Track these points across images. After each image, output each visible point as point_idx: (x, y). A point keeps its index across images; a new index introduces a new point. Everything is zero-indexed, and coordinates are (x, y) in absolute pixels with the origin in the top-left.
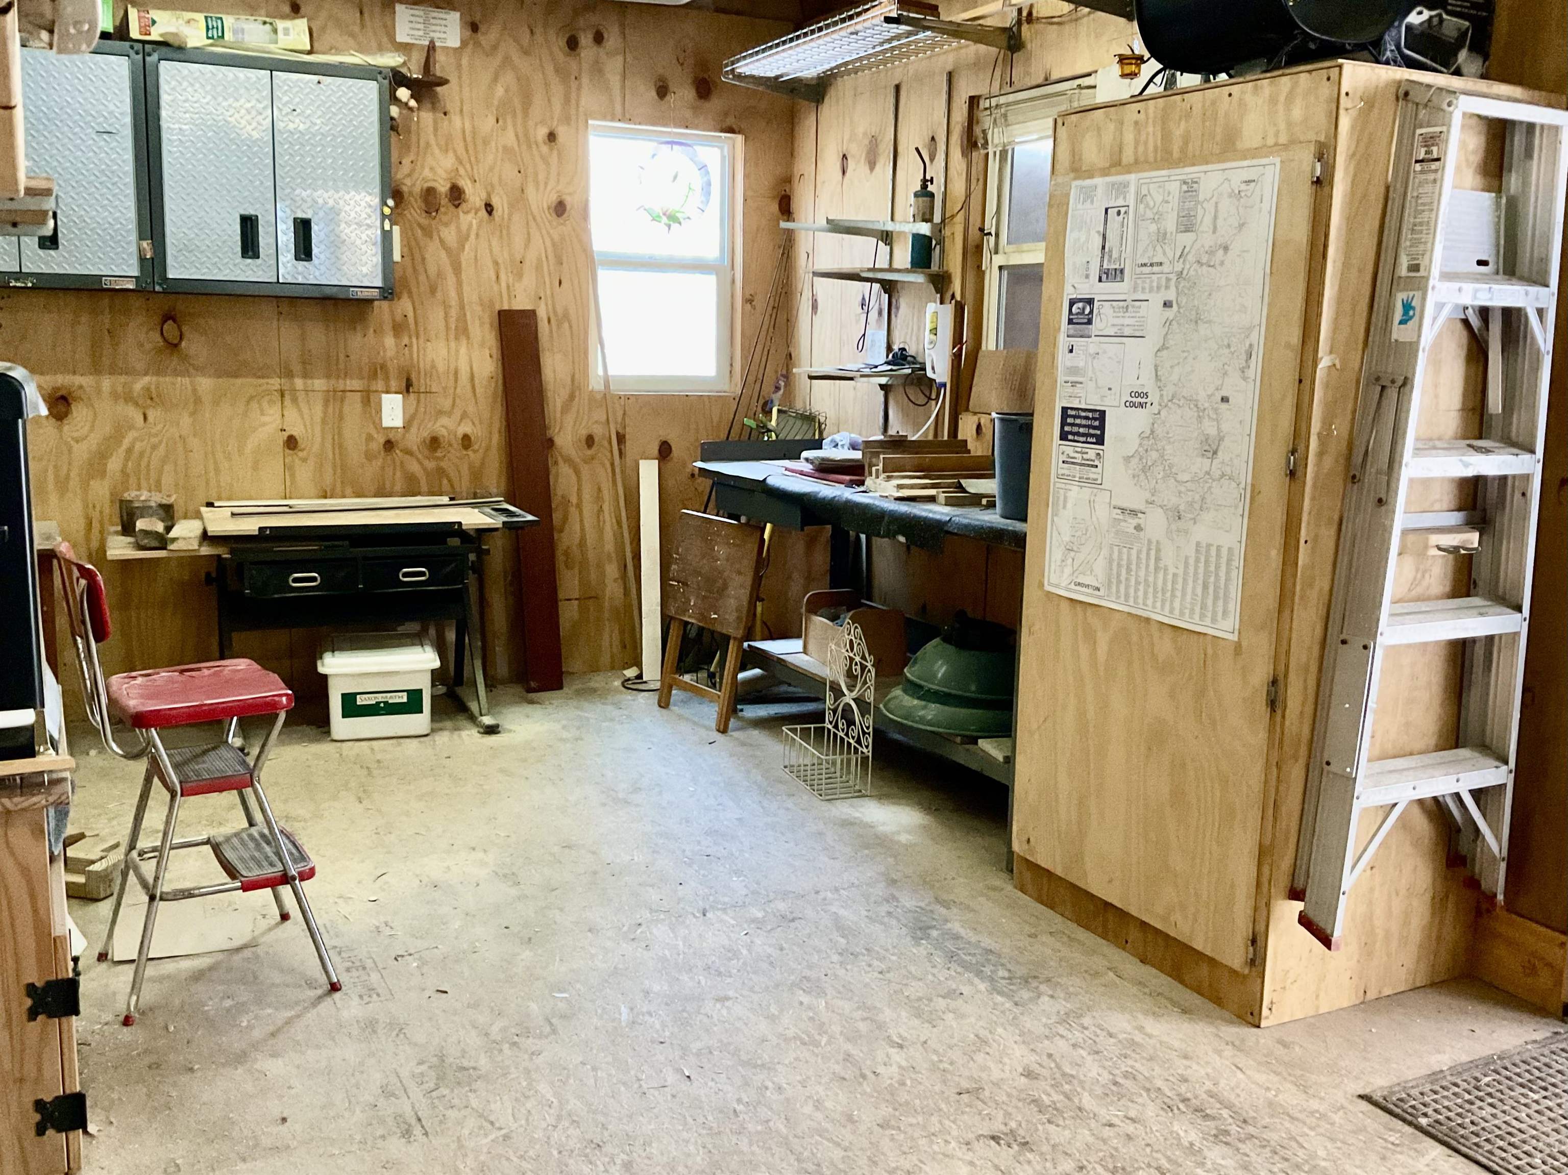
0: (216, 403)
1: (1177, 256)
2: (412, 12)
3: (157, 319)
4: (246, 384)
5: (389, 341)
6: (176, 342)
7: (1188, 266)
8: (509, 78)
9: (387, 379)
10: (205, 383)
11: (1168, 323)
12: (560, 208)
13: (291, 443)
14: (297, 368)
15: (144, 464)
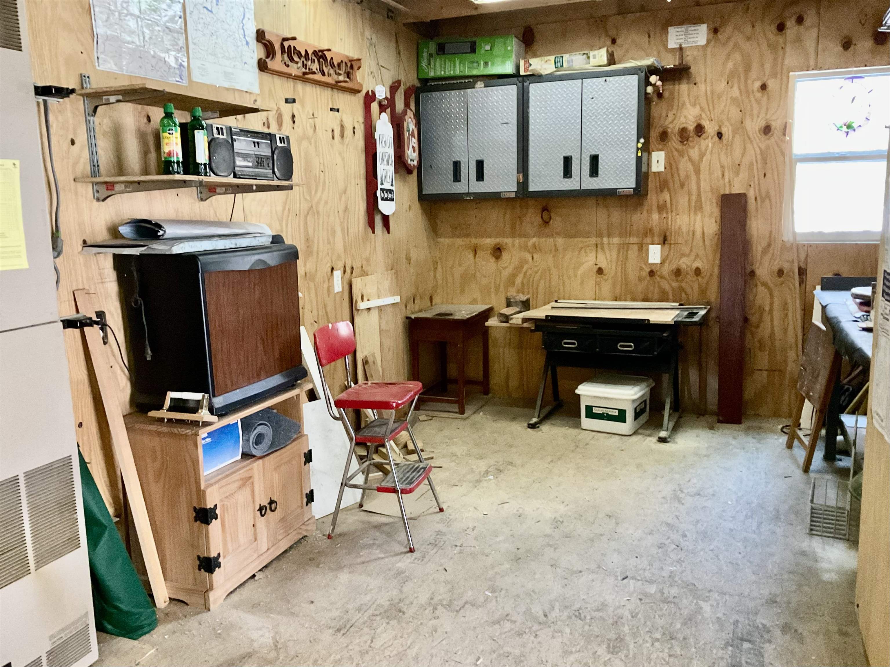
0: (565, 250)
2: (678, 30)
3: (540, 211)
4: (579, 241)
5: (655, 216)
6: (547, 221)
8: (737, 57)
9: (653, 236)
10: (560, 241)
12: (767, 130)
13: (600, 271)
14: (605, 232)
15: (531, 279)
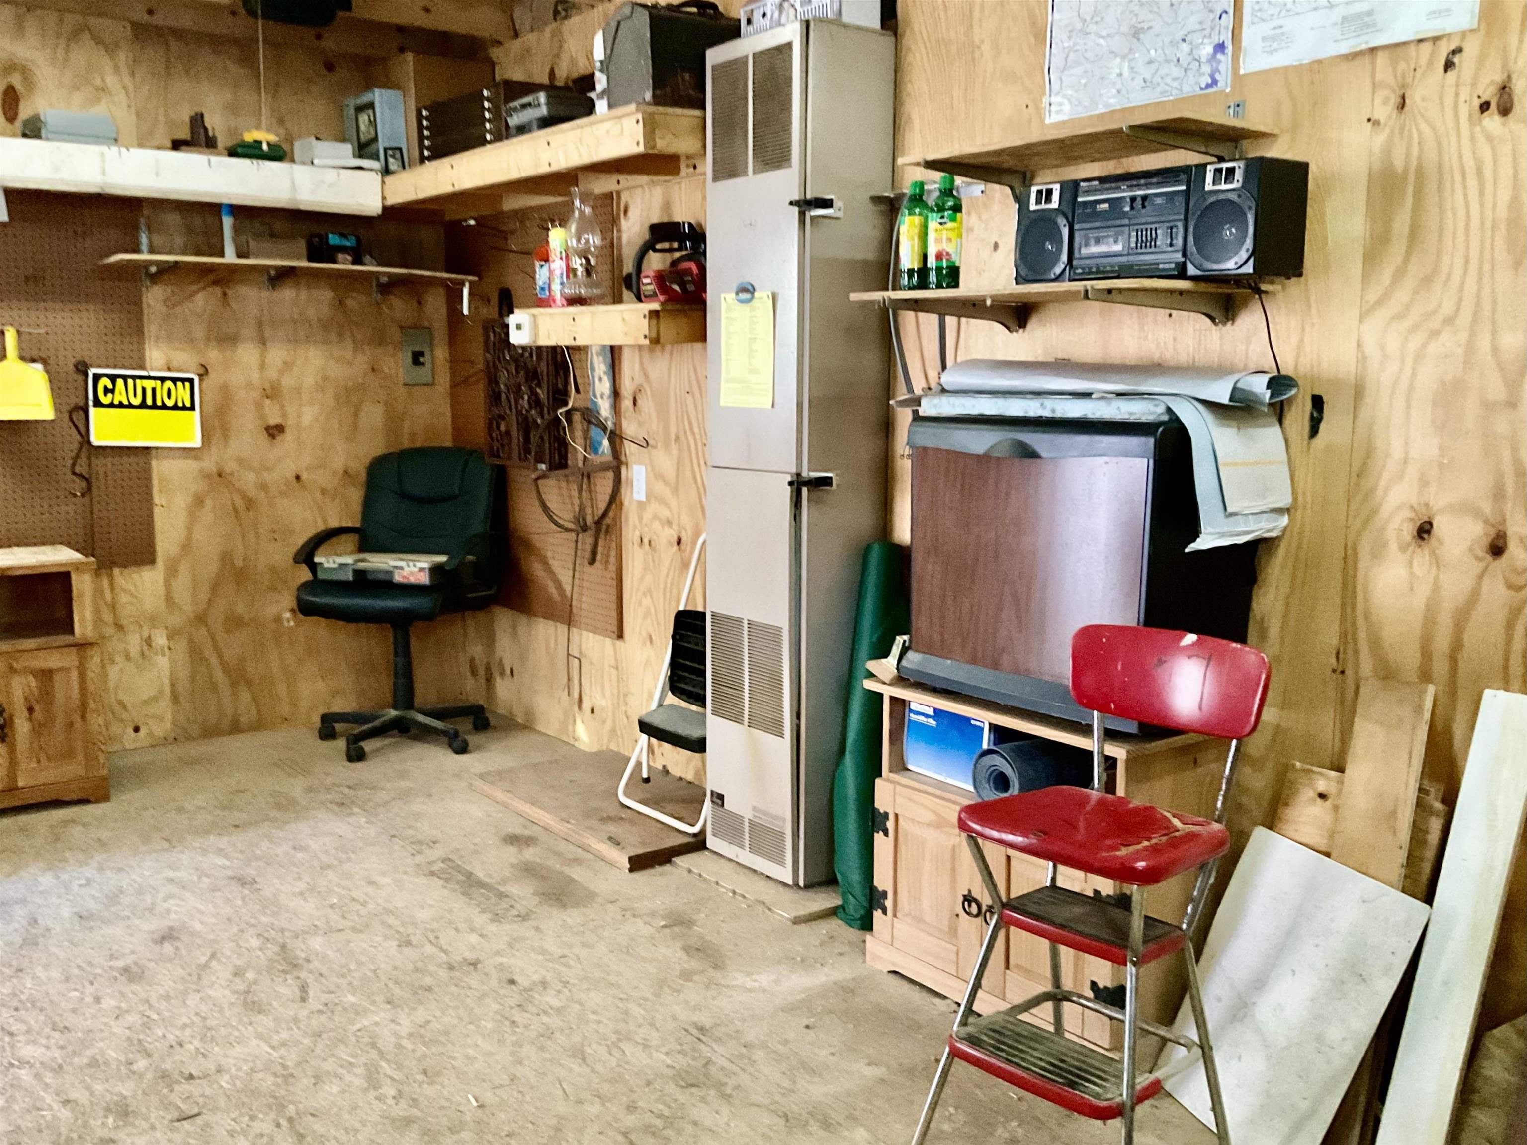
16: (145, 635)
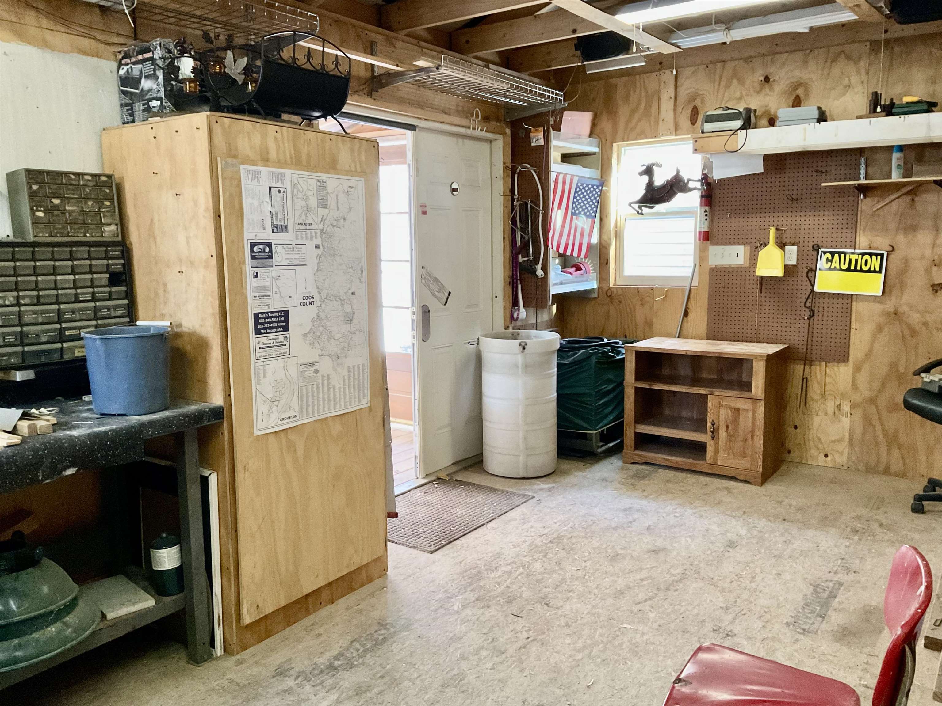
1: (320, 219)
7: (326, 226)
11: (319, 257)
16: (838, 403)
